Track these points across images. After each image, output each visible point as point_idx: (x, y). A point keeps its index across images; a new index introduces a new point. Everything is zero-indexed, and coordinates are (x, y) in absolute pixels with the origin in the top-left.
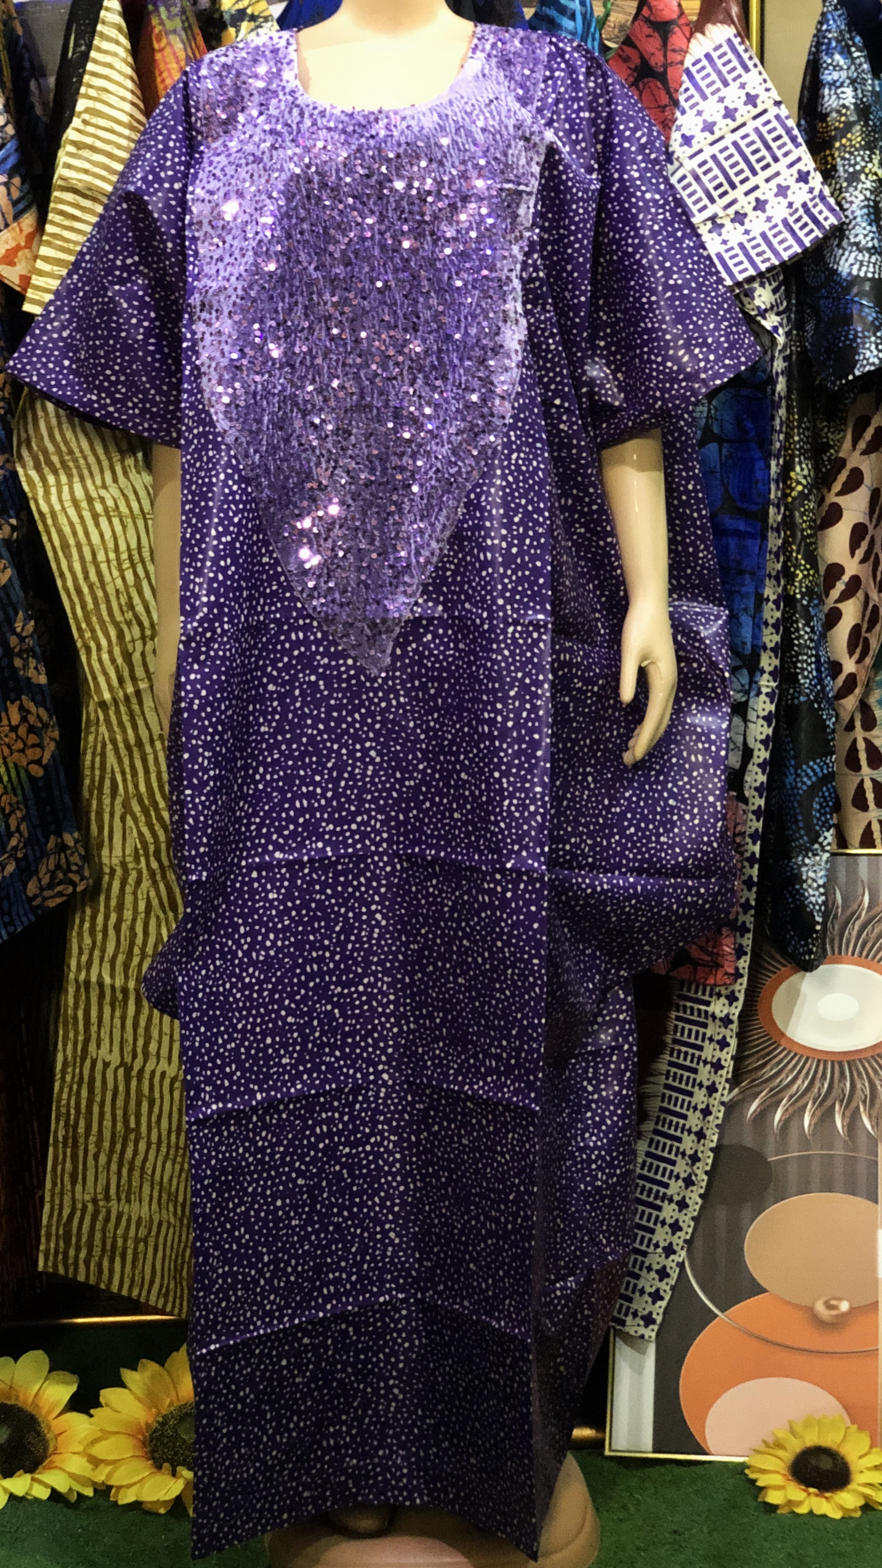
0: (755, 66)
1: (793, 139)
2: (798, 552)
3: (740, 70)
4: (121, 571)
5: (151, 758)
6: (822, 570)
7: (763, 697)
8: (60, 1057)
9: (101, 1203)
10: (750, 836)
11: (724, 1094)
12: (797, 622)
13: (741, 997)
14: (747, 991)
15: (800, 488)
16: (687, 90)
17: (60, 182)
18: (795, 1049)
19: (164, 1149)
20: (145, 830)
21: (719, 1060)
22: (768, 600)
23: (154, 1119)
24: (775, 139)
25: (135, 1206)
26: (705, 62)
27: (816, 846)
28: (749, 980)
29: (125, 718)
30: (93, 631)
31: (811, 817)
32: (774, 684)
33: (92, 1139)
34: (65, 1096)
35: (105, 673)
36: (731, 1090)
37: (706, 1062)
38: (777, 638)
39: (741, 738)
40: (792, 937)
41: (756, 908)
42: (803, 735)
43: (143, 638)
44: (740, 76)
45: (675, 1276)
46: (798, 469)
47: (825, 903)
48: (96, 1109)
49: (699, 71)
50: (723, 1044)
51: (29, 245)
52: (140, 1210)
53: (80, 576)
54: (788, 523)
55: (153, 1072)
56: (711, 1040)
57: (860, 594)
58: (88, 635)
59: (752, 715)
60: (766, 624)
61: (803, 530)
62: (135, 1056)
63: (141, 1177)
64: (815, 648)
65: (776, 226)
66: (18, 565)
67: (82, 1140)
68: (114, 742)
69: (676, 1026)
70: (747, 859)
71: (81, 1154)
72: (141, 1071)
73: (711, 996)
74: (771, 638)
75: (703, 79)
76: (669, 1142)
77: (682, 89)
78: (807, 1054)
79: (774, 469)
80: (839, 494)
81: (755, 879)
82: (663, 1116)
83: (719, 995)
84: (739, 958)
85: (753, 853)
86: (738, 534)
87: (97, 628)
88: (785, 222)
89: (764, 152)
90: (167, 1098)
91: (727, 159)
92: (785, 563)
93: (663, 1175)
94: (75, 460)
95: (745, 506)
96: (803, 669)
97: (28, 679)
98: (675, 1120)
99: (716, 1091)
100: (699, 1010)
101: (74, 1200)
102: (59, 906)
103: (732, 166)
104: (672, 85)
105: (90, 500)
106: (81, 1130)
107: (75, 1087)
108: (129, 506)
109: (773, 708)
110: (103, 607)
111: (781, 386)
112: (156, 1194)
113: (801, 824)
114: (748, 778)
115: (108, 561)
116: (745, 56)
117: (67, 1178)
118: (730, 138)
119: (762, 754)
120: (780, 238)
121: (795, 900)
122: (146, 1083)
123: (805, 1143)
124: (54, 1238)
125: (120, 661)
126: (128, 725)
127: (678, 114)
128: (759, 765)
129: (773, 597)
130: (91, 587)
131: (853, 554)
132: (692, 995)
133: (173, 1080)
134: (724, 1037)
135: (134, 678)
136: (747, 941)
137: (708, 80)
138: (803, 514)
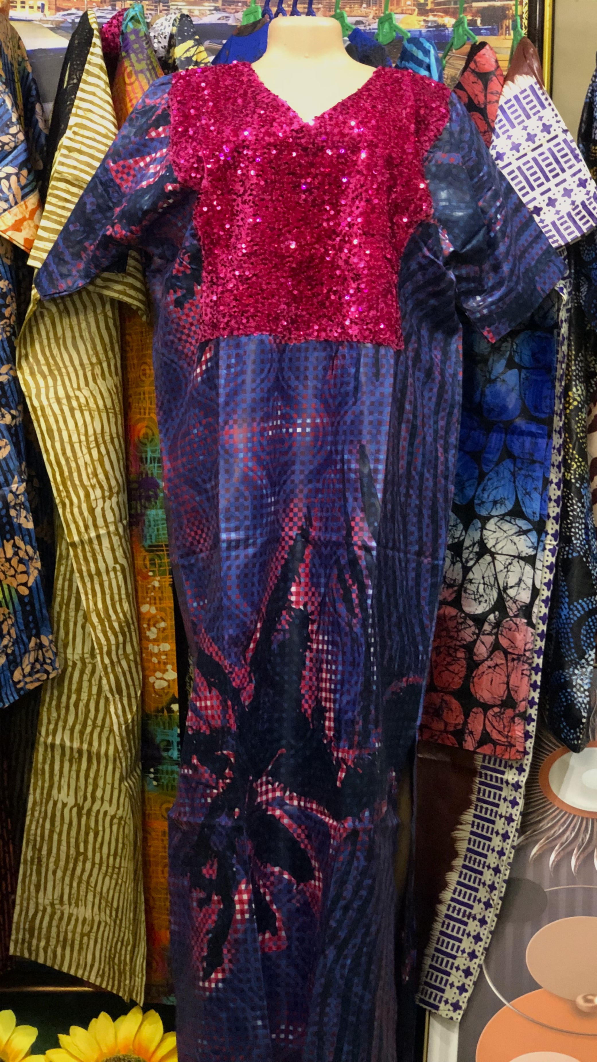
0: (550, 104)
1: (576, 157)
2: (573, 449)
3: (539, 108)
4: (89, 448)
5: (106, 584)
6: (591, 462)
7: (547, 552)
8: (31, 799)
9: (57, 907)
10: (536, 652)
11: (514, 839)
12: (572, 499)
13: (527, 769)
14: (532, 764)
15: (575, 403)
16: (501, 121)
17: (56, 175)
18: (565, 809)
19: (104, 868)
20: (101, 636)
21: (511, 815)
22: (552, 482)
23: (98, 845)
24: (563, 157)
25: (82, 909)
26: (514, 102)
27: (583, 661)
28: (533, 757)
29: (89, 555)
30: (68, 491)
31: (580, 640)
32: (555, 543)
33: (54, 861)
34: (33, 828)
35: (75, 522)
36: (519, 837)
37: (501, 816)
38: (558, 510)
39: (531, 581)
40: (565, 727)
41: (539, 704)
42: (574, 580)
43: (103, 497)
44: (539, 112)
45: (476, 973)
46: (574, 389)
47: (589, 703)
48: (56, 837)
49: (509, 108)
50: (514, 803)
51: (31, 217)
52: (85, 912)
53: (60, 452)
54: (567, 428)
55: (98, 812)
56: (505, 799)
58: (64, 494)
59: (539, 565)
60: (550, 500)
61: (577, 433)
62: (85, 800)
63: (89, 890)
64: (585, 518)
65: (562, 217)
66: (16, 445)
67: (44, 860)
68: (80, 571)
69: (480, 789)
70: (533, 669)
71: (43, 870)
72: (91, 813)
73: (505, 767)
74: (554, 510)
75: (512, 113)
76: (474, 875)
77: (497, 120)
78: (573, 812)
79: (559, 389)
81: (539, 683)
82: (469, 855)
83: (511, 767)
84: (526, 740)
85: (538, 665)
86: (531, 434)
87: (71, 489)
88: (569, 215)
89: (555, 165)
90: (107, 830)
91: (528, 169)
92: (564, 456)
93: (469, 899)
94: (59, 370)
95: (537, 414)
96: (576, 533)
97: (20, 525)
98: (478, 858)
99: (509, 838)
100: (497, 778)
101: (39, 905)
102: (36, 688)
103: (532, 175)
104: (490, 117)
105: (68, 398)
106: (44, 852)
107: (42, 823)
108: (96, 403)
109: (554, 560)
110: (75, 475)
111: (564, 329)
112: (97, 901)
113: (572, 645)
114: (535, 610)
115: (80, 442)
116: (543, 98)
117: (32, 888)
118: (531, 155)
119: (546, 593)
120: (565, 226)
121: (567, 700)
122: (93, 819)
123: (572, 879)
124: (21, 931)
125: (86, 513)
126: (91, 559)
127: (494, 137)
128: (543, 601)
129: (555, 481)
130: (67, 459)
132: (491, 766)
133: (113, 818)
134: (515, 798)
135: (96, 526)
136: (532, 728)
137: (516, 114)
138: (578, 422)
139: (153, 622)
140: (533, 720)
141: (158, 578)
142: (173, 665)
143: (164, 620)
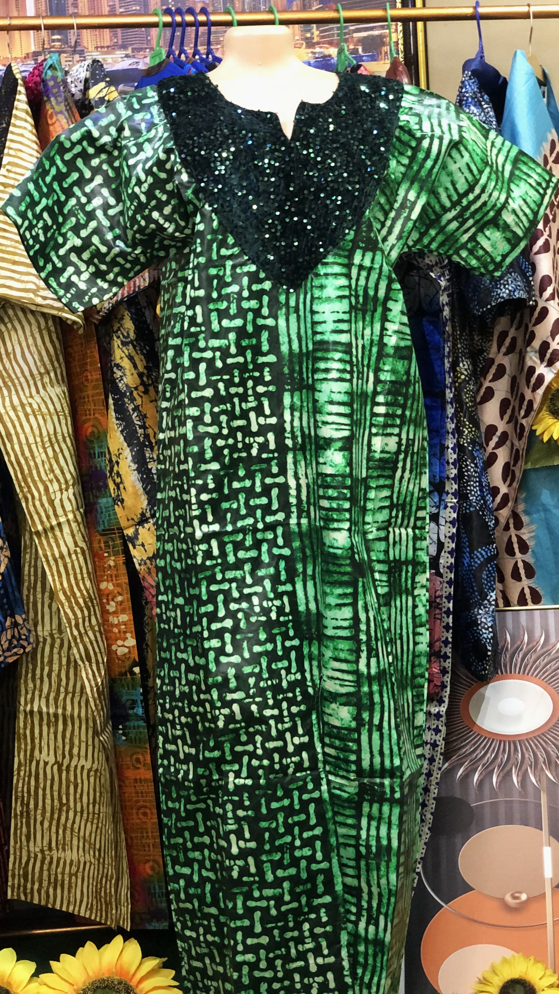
2: (464, 417)
4: (45, 448)
5: (69, 566)
6: (483, 429)
7: (449, 509)
8: (16, 760)
9: (46, 853)
10: (446, 598)
11: (440, 762)
12: (466, 461)
13: (446, 700)
14: (450, 695)
15: (463, 377)
18: (485, 735)
19: (85, 815)
20: (68, 610)
21: (435, 741)
22: (448, 448)
23: (78, 796)
25: (68, 852)
27: (486, 602)
28: (451, 689)
29: (52, 540)
30: (29, 487)
31: (481, 583)
32: (455, 501)
33: (39, 812)
34: (20, 785)
35: (38, 513)
36: (444, 761)
37: (427, 743)
38: (455, 472)
39: (436, 536)
40: (473, 660)
41: (452, 643)
42: (474, 532)
43: (61, 490)
46: (461, 365)
47: (494, 638)
48: (40, 792)
50: (437, 731)
52: (71, 855)
53: (19, 453)
54: (458, 399)
55: (76, 767)
56: (429, 728)
57: (508, 443)
58: (26, 490)
59: (442, 521)
60: (448, 463)
61: (467, 403)
62: (64, 757)
63: (72, 834)
64: (479, 477)
67: (32, 813)
68: (46, 556)
70: (445, 612)
71: (32, 822)
72: (68, 767)
74: (452, 472)
78: (492, 737)
79: (447, 365)
80: (490, 381)
81: (451, 625)
84: (443, 676)
85: (449, 608)
86: (427, 407)
87: (31, 485)
90: (86, 782)
92: (456, 424)
94: (12, 382)
95: (431, 389)
96: (471, 491)
99: (435, 761)
101: (29, 851)
102: (14, 661)
105: (22, 405)
106: (32, 806)
107: (26, 779)
108: (47, 409)
109: (455, 515)
110: (34, 472)
111: (447, 312)
112: (81, 844)
113: (475, 589)
114: (442, 561)
115: (36, 443)
117: (24, 838)
119: (450, 545)
121: (474, 636)
122: (72, 773)
123: (494, 793)
124: (17, 877)
125: (47, 505)
126: (52, 545)
128: (449, 552)
129: (451, 446)
130: (26, 459)
131: (502, 418)
133: (89, 771)
134: (438, 726)
135: (56, 515)
136: (448, 664)
138: (466, 393)
139: (110, 596)
140: (449, 657)
141: (113, 558)
142: (131, 632)
143: (120, 594)
